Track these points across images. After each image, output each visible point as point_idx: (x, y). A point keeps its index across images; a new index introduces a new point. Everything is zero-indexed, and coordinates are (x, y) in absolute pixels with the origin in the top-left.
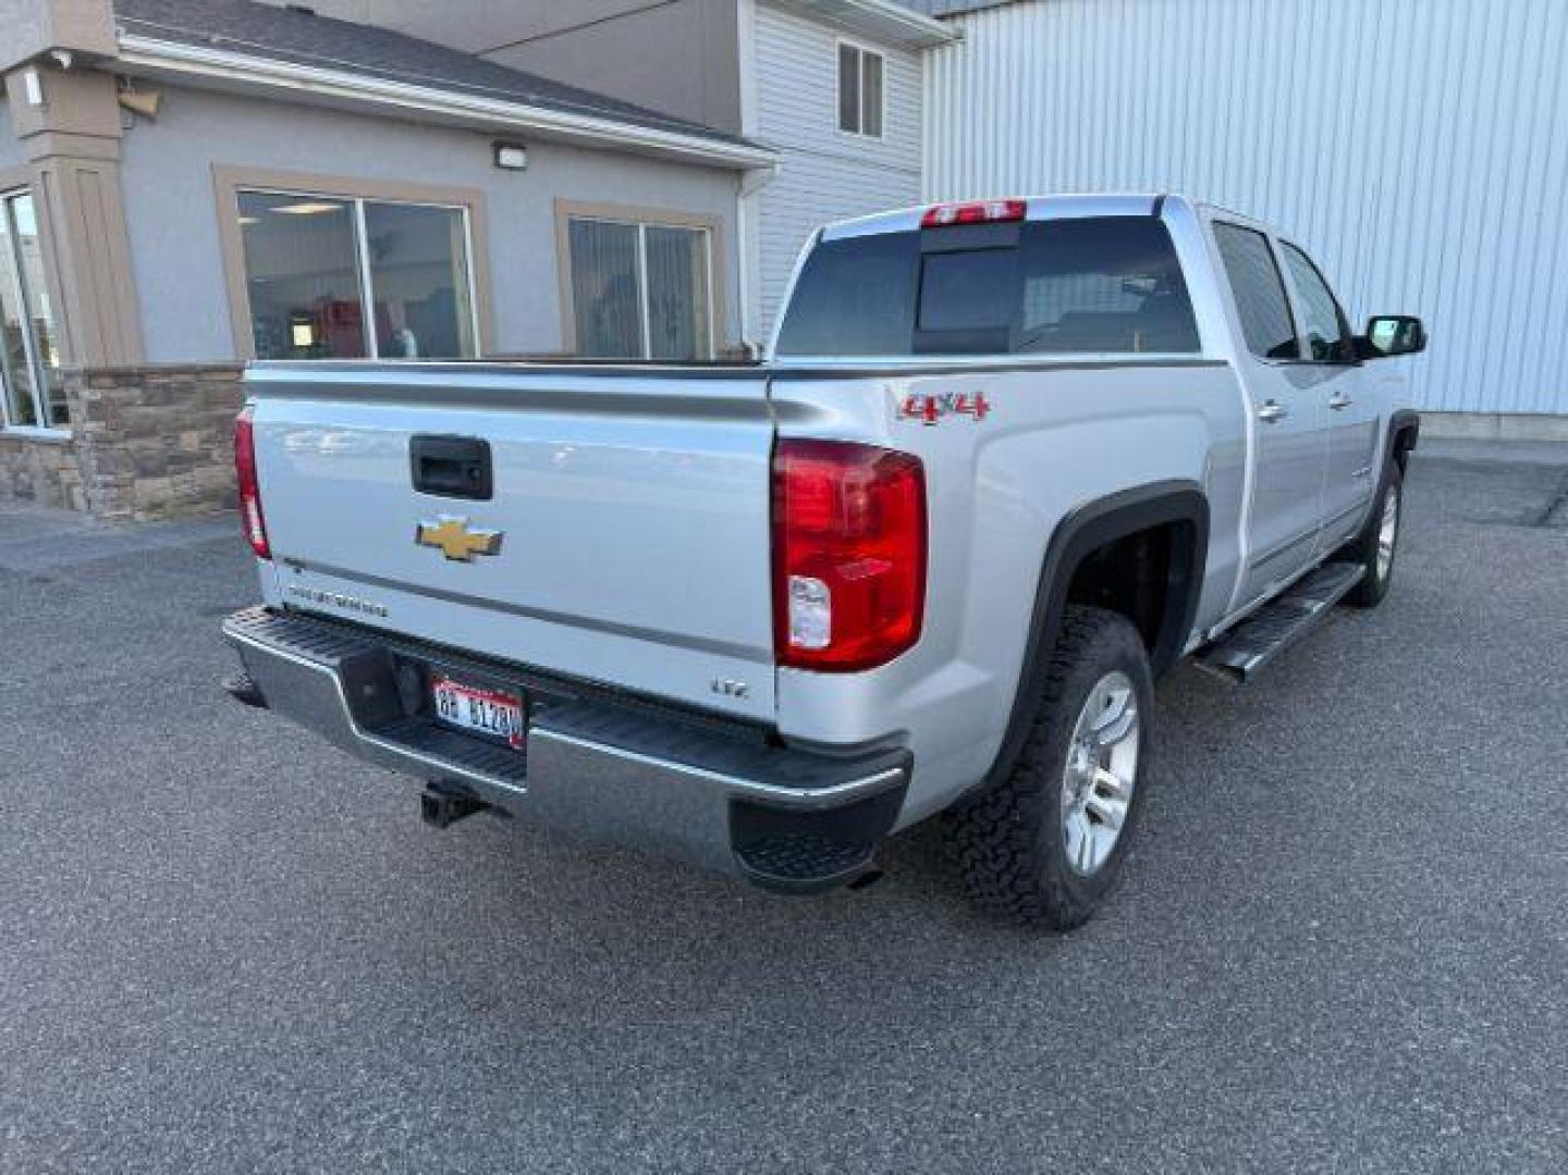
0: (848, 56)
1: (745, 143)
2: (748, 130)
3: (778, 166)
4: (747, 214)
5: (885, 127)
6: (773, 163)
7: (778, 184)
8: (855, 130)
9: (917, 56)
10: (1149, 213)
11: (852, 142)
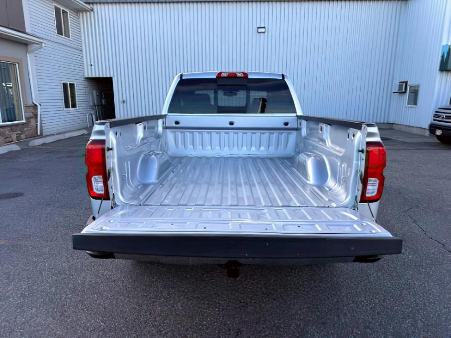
0: (57, 10)
1: (27, 34)
2: (28, 30)
3: (43, 45)
4: (30, 59)
5: (71, 34)
6: (41, 43)
7: (40, 50)
8: (62, 35)
9: (78, 13)
10: (281, 78)
11: (62, 39)
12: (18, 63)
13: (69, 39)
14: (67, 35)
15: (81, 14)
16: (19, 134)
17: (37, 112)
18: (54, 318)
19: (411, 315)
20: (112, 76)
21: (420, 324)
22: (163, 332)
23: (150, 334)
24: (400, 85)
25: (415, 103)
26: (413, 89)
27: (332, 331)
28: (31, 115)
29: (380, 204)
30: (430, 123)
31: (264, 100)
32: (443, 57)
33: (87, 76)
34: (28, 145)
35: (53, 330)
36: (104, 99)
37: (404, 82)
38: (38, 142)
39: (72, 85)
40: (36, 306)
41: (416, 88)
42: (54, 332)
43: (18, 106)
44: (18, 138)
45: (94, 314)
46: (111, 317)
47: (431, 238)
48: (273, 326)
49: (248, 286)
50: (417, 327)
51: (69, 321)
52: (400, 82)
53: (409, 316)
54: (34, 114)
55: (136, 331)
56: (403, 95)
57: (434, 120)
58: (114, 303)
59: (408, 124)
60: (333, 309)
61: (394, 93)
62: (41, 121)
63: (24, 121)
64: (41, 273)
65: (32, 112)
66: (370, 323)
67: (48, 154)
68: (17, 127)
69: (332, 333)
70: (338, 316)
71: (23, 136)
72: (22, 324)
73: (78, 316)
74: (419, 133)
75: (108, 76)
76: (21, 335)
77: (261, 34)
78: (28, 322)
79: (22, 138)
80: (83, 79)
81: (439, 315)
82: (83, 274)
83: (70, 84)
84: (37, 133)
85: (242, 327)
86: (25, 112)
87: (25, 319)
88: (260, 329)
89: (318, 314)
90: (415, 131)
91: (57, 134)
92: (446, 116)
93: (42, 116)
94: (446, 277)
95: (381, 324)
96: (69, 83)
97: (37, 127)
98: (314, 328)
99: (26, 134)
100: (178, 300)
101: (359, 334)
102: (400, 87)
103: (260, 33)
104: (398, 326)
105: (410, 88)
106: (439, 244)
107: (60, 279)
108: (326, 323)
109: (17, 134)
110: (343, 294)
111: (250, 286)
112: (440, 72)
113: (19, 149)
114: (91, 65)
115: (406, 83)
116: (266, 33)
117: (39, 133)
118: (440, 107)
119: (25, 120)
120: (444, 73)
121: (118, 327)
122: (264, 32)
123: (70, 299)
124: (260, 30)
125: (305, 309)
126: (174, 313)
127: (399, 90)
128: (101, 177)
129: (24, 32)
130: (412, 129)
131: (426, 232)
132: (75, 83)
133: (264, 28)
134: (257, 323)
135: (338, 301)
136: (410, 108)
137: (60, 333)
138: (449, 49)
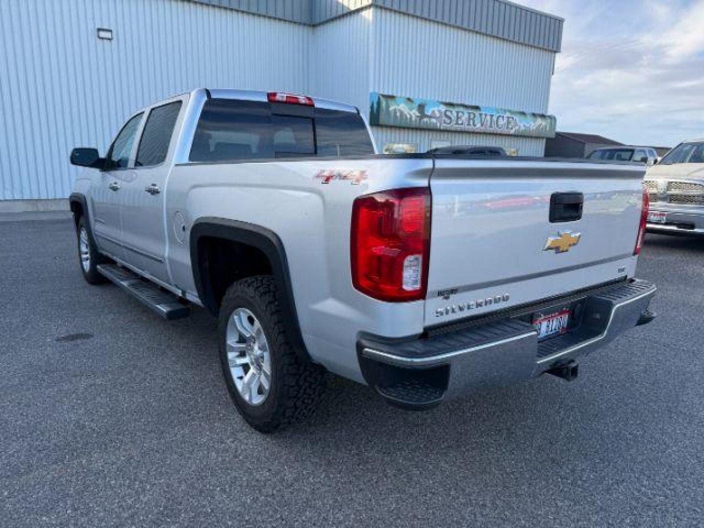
10: (355, 111)
32: (372, 108)
77: (105, 41)
103: (103, 38)
116: (114, 41)
122: (110, 39)
124: (102, 34)
133: (110, 31)
138: (379, 99)
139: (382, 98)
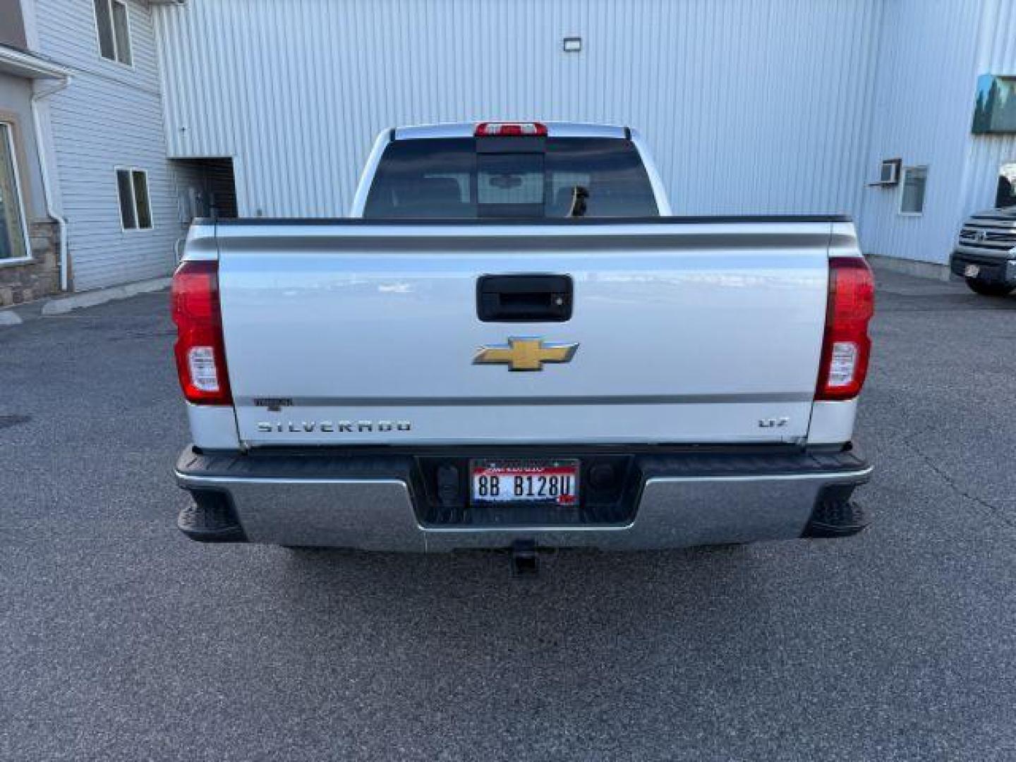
0: (100, 2)
1: (30, 54)
2: (32, 45)
3: (69, 79)
4: (40, 114)
5: (133, 58)
6: (65, 76)
7: (63, 92)
8: (112, 58)
9: (148, 9)
10: (623, 136)
11: (112, 67)
12: (12, 124)
13: (128, 67)
14: (125, 59)
15: (155, 10)
16: (18, 287)
17: (58, 238)
18: (108, 687)
19: (929, 658)
20: (231, 154)
21: (949, 677)
22: (365, 711)
23: (335, 715)
24: (883, 167)
25: (919, 207)
26: (913, 175)
27: (753, 699)
28: (46, 243)
29: (859, 404)
30: (951, 250)
31: (582, 193)
32: (979, 102)
33: (172, 155)
34: (40, 312)
35: (106, 713)
36: (214, 206)
37: (891, 162)
38: (63, 305)
39: (139, 176)
40: (65, 662)
41: (921, 175)
42: (108, 717)
43: (15, 222)
44: (17, 298)
45: (200, 677)
46: (242, 682)
47: (966, 495)
48: (619, 691)
49: (556, 607)
50: (943, 684)
51: (141, 692)
52: (885, 162)
53: (925, 662)
54: (51, 243)
55: (302, 711)
56: (891, 190)
57: (961, 243)
58: (249, 651)
59: (902, 256)
60: (753, 650)
61: (872, 185)
62: (68, 255)
63: (29, 258)
64: (75, 588)
65: (49, 238)
66: (837, 678)
67: (87, 331)
68: (15, 272)
69: (752, 703)
70: (765, 666)
71: (27, 293)
72: (31, 702)
73: (163, 681)
74: (926, 275)
75: (223, 154)
76: (30, 726)
77: (573, 54)
78: (47, 698)
79: (25, 297)
80: (165, 162)
81: (991, 657)
82: (173, 590)
83: (135, 173)
84: (60, 286)
85: (546, 696)
86: (32, 236)
87: (39, 691)
88: (589, 700)
89: (718, 662)
90: (918, 271)
91: (108, 288)
92: (988, 234)
93: (71, 247)
94: (1003, 576)
95: (862, 681)
96: (131, 170)
97: (59, 272)
98: (712, 692)
99: (35, 288)
100: (397, 641)
101: (813, 704)
102: (885, 173)
103: (569, 51)
104: (901, 684)
105: (907, 176)
106: (983, 507)
107: (120, 600)
108: (739, 680)
109: (14, 289)
110: (775, 618)
111: (562, 606)
112: (973, 136)
113: (18, 320)
114: (183, 129)
115: (898, 163)
116: (583, 52)
117: (64, 286)
118: (973, 212)
119: (33, 255)
120: (983, 138)
121: (260, 702)
122: (578, 50)
123: (145, 645)
124: (569, 45)
125: (691, 653)
126: (388, 670)
127: (882, 179)
128: (210, 349)
129: (23, 50)
130: (911, 267)
131: (953, 481)
132: (146, 171)
133: (579, 39)
134: (580, 686)
135: (763, 633)
136: (907, 221)
137: (123, 721)
138: (994, 84)
139: (1000, 84)
